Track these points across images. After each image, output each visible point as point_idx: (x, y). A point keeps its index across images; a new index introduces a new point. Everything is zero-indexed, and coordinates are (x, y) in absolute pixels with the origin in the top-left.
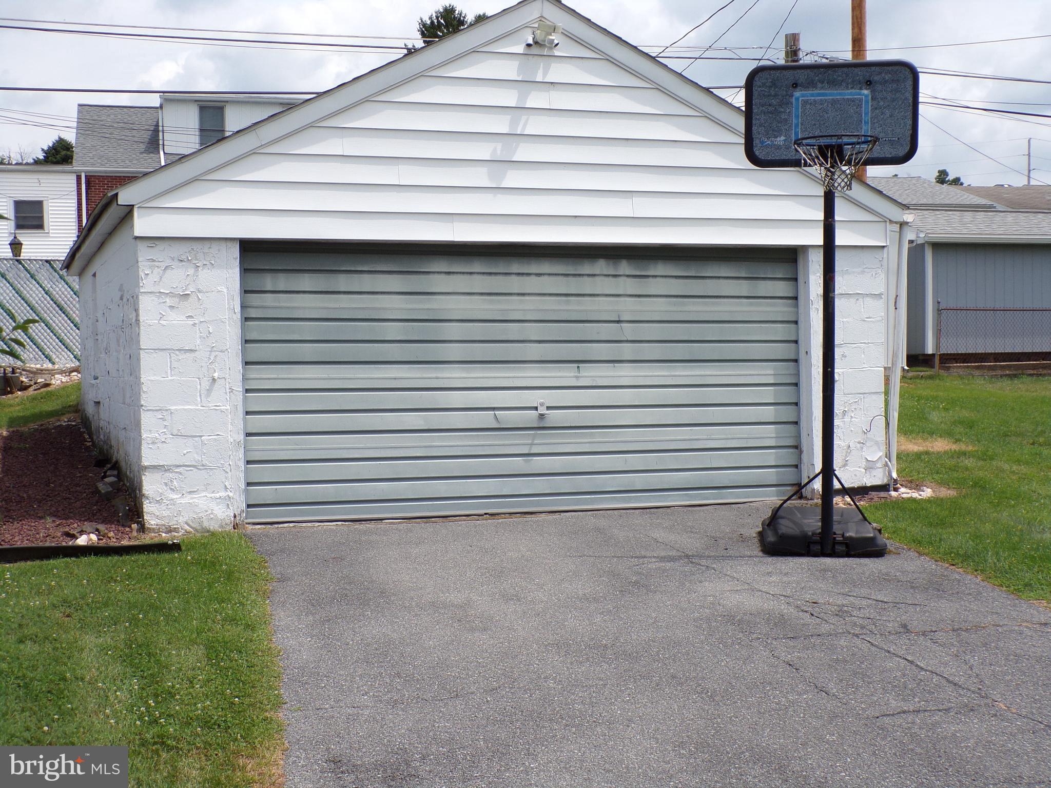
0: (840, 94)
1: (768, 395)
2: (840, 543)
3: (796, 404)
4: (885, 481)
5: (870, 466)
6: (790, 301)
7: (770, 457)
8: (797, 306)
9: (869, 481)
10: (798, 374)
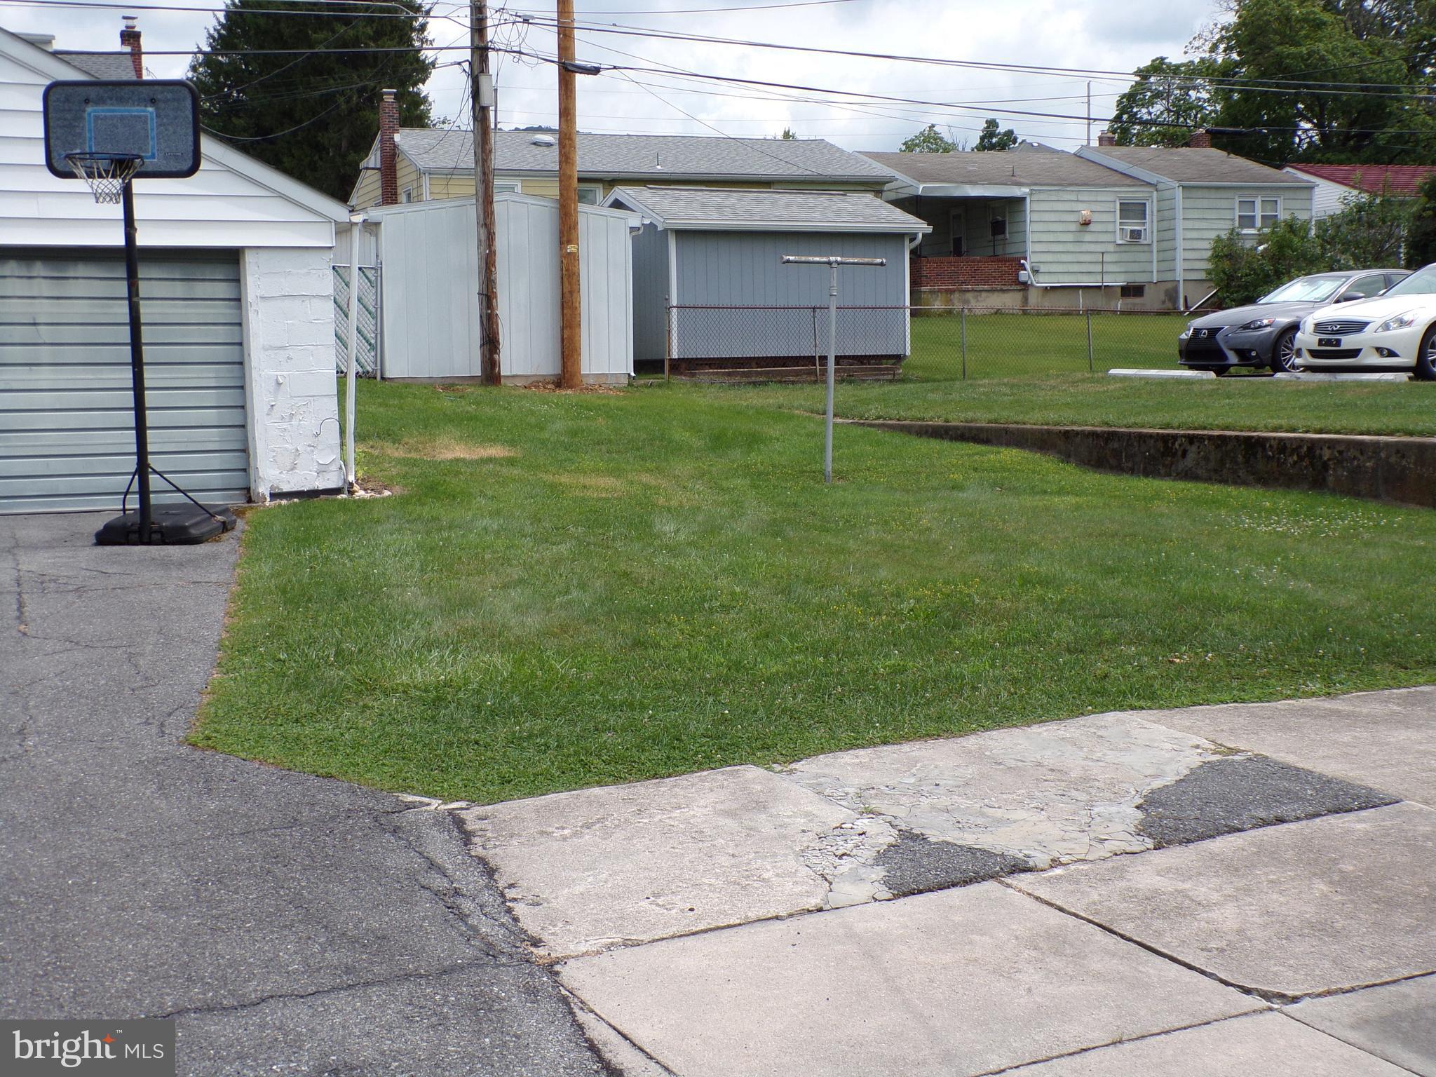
0: (129, 111)
1: (210, 397)
2: (155, 532)
3: (243, 407)
4: (340, 484)
5: (322, 470)
6: (232, 303)
7: (215, 461)
8: (240, 308)
9: (321, 484)
10: (243, 377)
